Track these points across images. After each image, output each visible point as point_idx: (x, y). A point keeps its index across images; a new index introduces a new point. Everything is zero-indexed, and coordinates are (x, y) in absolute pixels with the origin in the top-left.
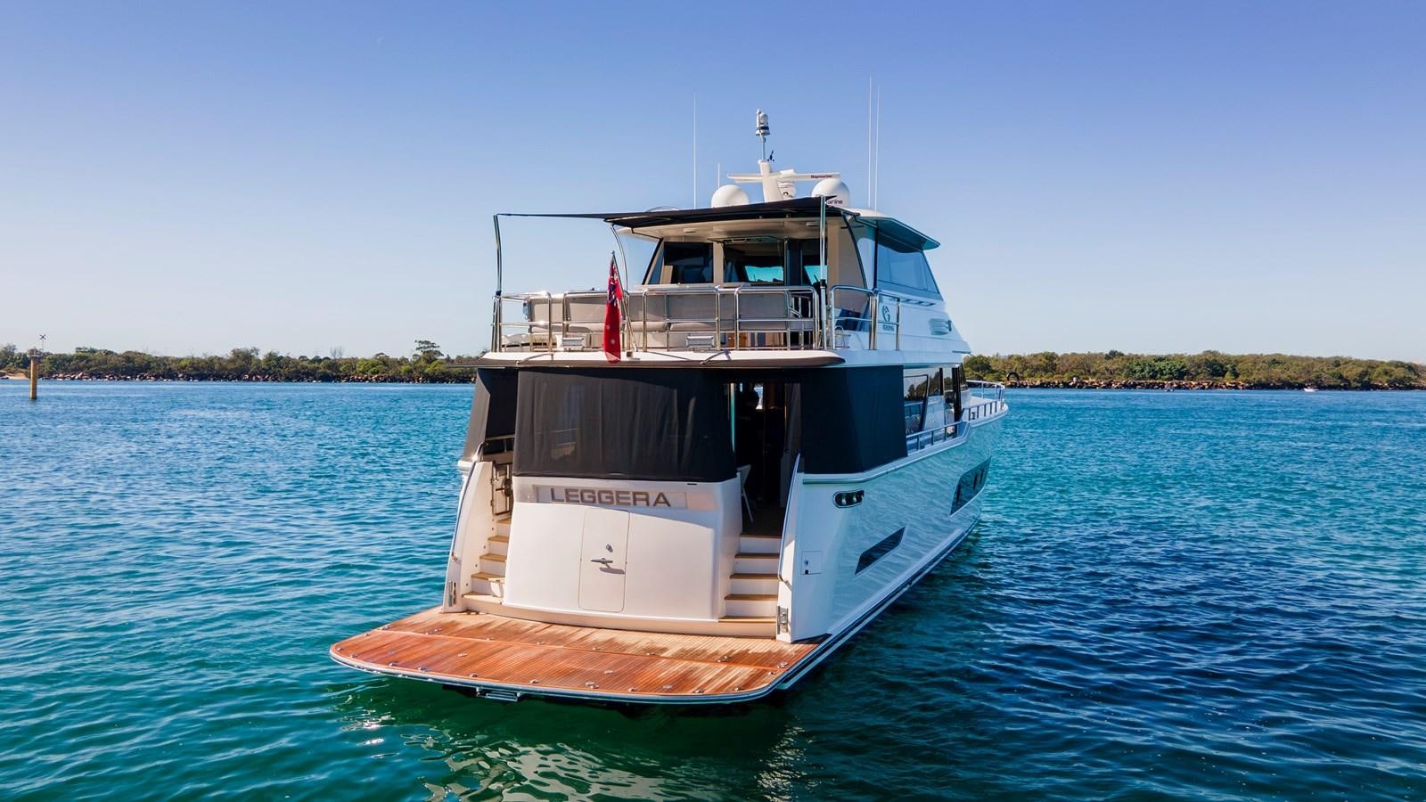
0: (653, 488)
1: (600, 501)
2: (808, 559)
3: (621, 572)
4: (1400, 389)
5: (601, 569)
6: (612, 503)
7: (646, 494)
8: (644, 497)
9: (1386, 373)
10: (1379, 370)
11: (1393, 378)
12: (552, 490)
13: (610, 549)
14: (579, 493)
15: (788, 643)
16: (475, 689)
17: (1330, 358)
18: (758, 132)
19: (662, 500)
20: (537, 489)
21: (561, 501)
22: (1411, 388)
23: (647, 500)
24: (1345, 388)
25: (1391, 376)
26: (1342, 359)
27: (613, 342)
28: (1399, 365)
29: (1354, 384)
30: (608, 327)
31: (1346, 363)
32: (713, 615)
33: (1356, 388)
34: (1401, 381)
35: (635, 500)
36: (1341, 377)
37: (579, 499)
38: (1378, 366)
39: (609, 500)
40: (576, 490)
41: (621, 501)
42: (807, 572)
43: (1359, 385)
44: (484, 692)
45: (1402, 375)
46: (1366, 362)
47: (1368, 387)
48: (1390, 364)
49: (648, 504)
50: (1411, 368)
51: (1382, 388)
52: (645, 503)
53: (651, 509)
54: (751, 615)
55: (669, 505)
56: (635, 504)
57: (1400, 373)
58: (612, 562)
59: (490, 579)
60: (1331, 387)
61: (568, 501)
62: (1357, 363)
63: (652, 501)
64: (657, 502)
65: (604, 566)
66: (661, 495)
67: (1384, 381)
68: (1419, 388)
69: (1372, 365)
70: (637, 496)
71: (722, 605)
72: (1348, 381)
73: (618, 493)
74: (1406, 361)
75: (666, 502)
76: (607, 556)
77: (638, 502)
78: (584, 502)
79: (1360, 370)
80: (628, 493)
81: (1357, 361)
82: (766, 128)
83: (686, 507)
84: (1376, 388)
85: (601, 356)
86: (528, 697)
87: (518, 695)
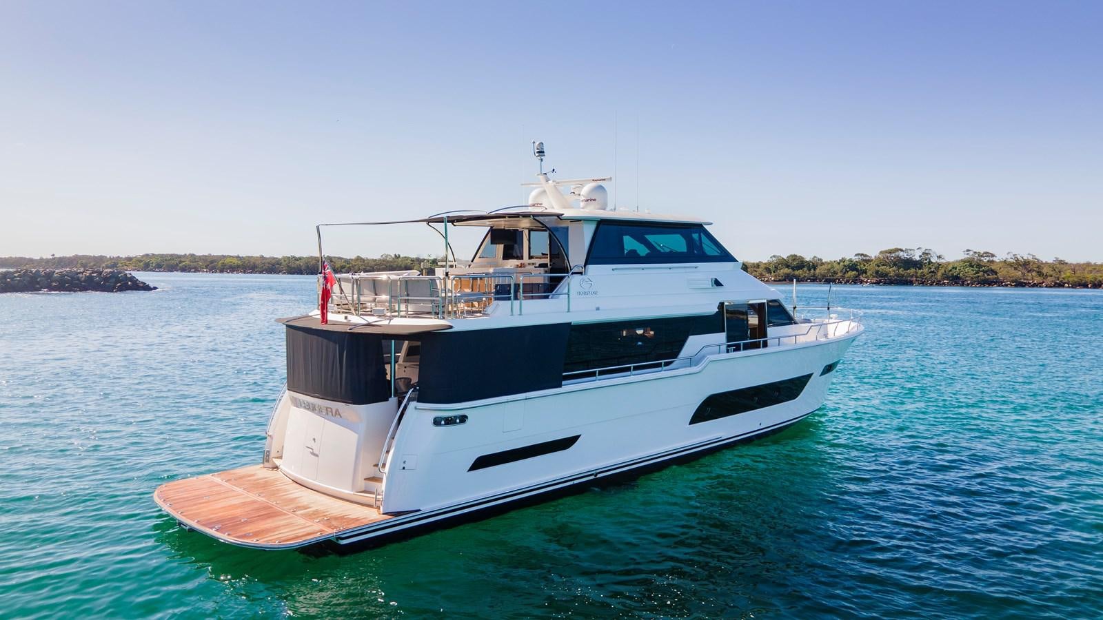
2: (405, 459)
3: (317, 456)
7: (331, 409)
13: (314, 440)
15: (382, 514)
19: (337, 413)
20: (294, 399)
23: (332, 412)
32: (353, 489)
35: (327, 411)
37: (309, 407)
42: (404, 468)
52: (331, 414)
53: (333, 419)
55: (341, 417)
58: (315, 449)
63: (334, 413)
65: (311, 451)
66: (337, 410)
70: (328, 409)
71: (362, 484)
73: (319, 406)
75: (339, 415)
76: (311, 444)
77: (328, 413)
78: (310, 410)
80: (324, 407)
83: (348, 419)
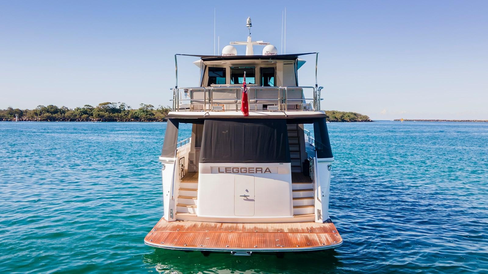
0: (264, 166)
1: (241, 172)
2: (323, 191)
3: (253, 200)
4: (353, 121)
5: (244, 199)
6: (246, 172)
7: (262, 168)
8: (260, 169)
9: (349, 116)
10: (346, 115)
11: (351, 118)
12: (219, 168)
13: (247, 191)
14: (232, 169)
15: (322, 223)
16: (231, 252)
17: (331, 111)
18: (247, 26)
19: (268, 170)
20: (212, 168)
21: (223, 172)
22: (356, 121)
23: (261, 171)
24: (337, 121)
25: (350, 117)
26: (335, 111)
27: (246, 108)
28: (352, 113)
29: (339, 120)
30: (244, 102)
31: (336, 113)
32: (291, 215)
33: (340, 121)
34: (353, 119)
35: (256, 171)
36: (335, 118)
37: (232, 171)
38: (346, 114)
39: (245, 171)
40: (230, 168)
41: (250, 171)
42: (323, 196)
43: (341, 120)
44: (234, 253)
45: (353, 117)
46: (342, 112)
47: (343, 121)
48: (349, 113)
49: (262, 172)
50: (355, 114)
51: (348, 121)
52: (261, 172)
53: (263, 174)
54: (302, 214)
55: (271, 172)
56: (256, 172)
57: (352, 116)
58: (249, 196)
59: (187, 206)
60: (332, 121)
61: (226, 172)
62: (339, 113)
63: (264, 171)
64: (266, 171)
65: (245, 198)
66: (268, 168)
67: (348, 119)
68: (358, 121)
69: (344, 114)
70: (257, 169)
71: (292, 210)
72: (337, 119)
73: (249, 168)
74: (354, 112)
75: (269, 171)
76: (247, 194)
77: (257, 172)
78: (234, 172)
79: (341, 115)
80: (254, 168)
81: (340, 112)
82: (251, 24)
83: (278, 173)
84: (346, 121)
85: (241, 113)
86: (255, 253)
87: (251, 252)
